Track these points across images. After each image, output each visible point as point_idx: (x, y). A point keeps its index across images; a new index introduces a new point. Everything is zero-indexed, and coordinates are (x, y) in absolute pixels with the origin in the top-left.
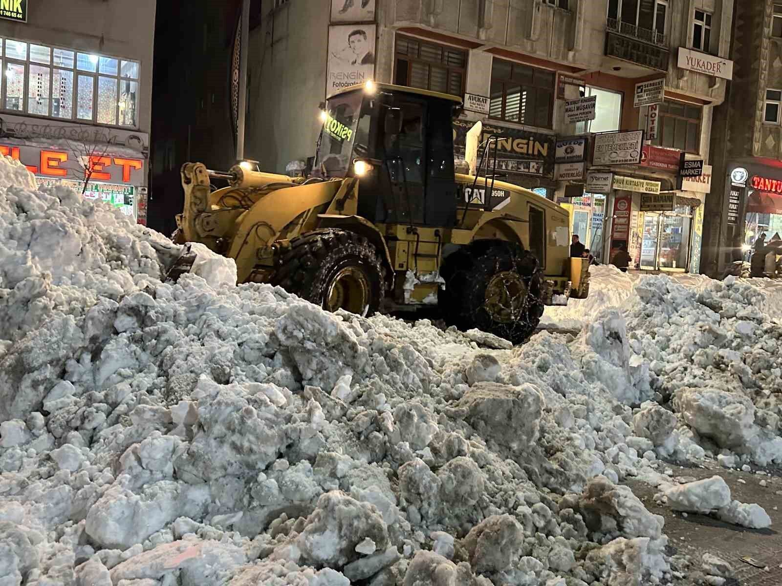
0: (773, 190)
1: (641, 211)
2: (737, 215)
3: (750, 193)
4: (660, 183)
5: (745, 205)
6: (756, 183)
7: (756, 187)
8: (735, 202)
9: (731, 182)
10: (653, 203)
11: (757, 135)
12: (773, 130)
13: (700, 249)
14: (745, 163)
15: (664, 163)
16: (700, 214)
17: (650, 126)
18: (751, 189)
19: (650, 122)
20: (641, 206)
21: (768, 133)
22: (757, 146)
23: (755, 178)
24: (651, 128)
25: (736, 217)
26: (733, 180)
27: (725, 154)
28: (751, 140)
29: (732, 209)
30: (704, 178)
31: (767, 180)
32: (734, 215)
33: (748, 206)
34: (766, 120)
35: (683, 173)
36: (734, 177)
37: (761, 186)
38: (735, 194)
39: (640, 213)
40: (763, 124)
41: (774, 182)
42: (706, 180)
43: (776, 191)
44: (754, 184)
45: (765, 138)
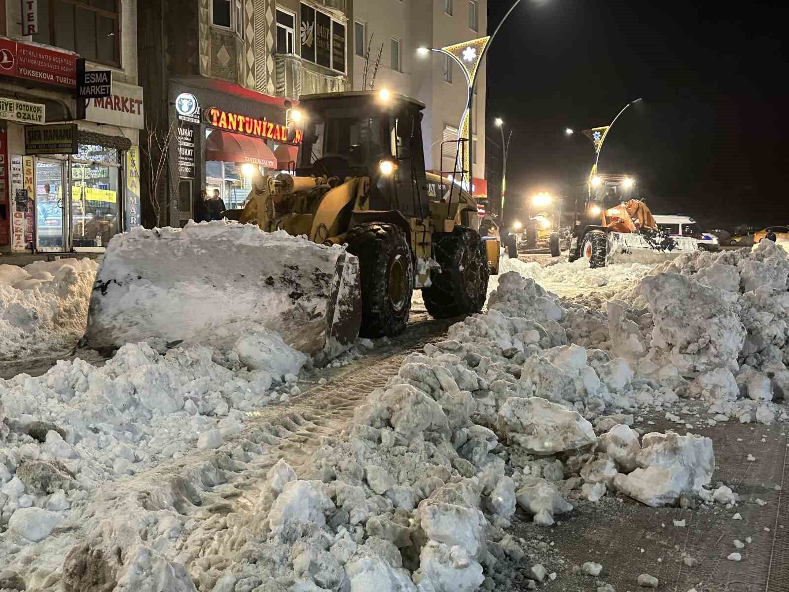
0: (241, 129)
1: (27, 154)
2: (193, 165)
3: (208, 133)
4: (43, 106)
5: (202, 151)
6: (215, 118)
7: (215, 124)
8: (188, 145)
9: (178, 114)
10: (43, 142)
11: (204, 44)
12: (225, 39)
13: (138, 216)
14: (192, 86)
15: (49, 73)
16: (133, 161)
17: (27, 11)
18: (209, 126)
19: (27, 6)
20: (27, 148)
21: (218, 42)
22: (205, 61)
23: (213, 111)
24: (29, 15)
25: (192, 168)
26: (181, 113)
27: (165, 71)
28: (195, 50)
29: (185, 156)
30: (132, 106)
31: (230, 115)
32: (189, 164)
33: (207, 151)
34: (215, 22)
35: (83, 91)
36: (180, 106)
37: (223, 123)
38: (187, 133)
39: (26, 158)
40: (211, 28)
41: (241, 118)
42: (135, 108)
43: (245, 131)
44: (212, 120)
45: (215, 49)
